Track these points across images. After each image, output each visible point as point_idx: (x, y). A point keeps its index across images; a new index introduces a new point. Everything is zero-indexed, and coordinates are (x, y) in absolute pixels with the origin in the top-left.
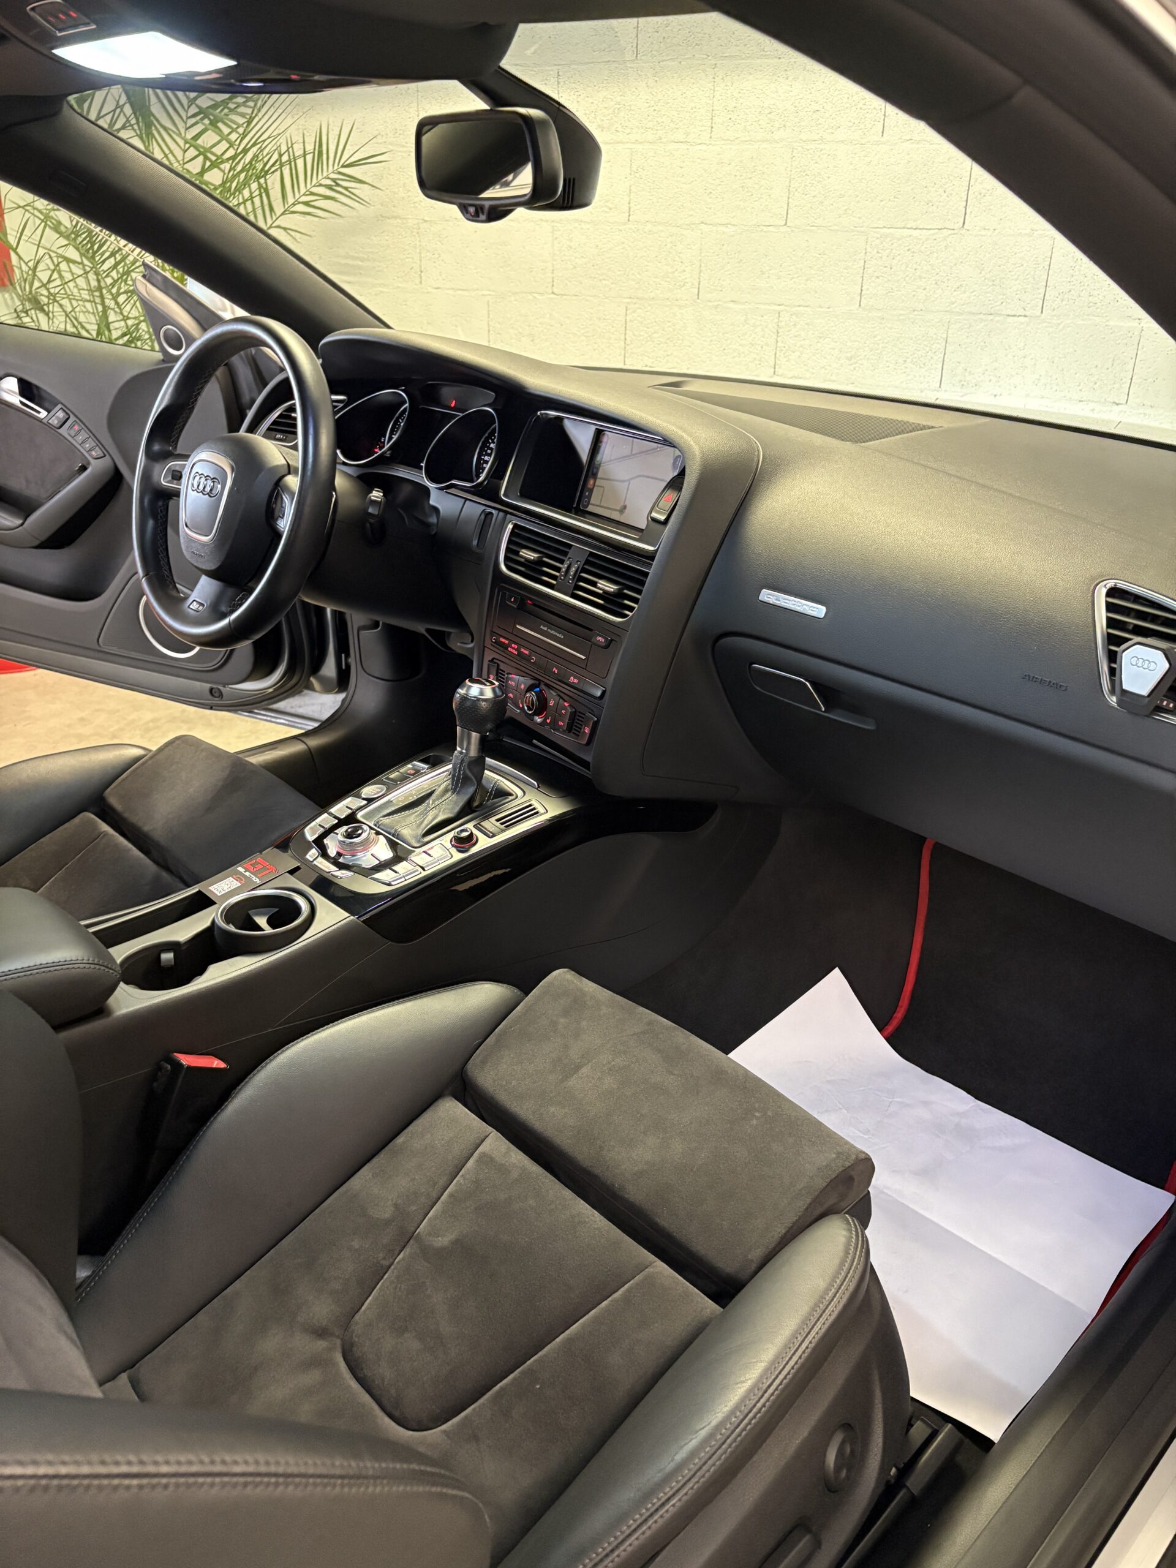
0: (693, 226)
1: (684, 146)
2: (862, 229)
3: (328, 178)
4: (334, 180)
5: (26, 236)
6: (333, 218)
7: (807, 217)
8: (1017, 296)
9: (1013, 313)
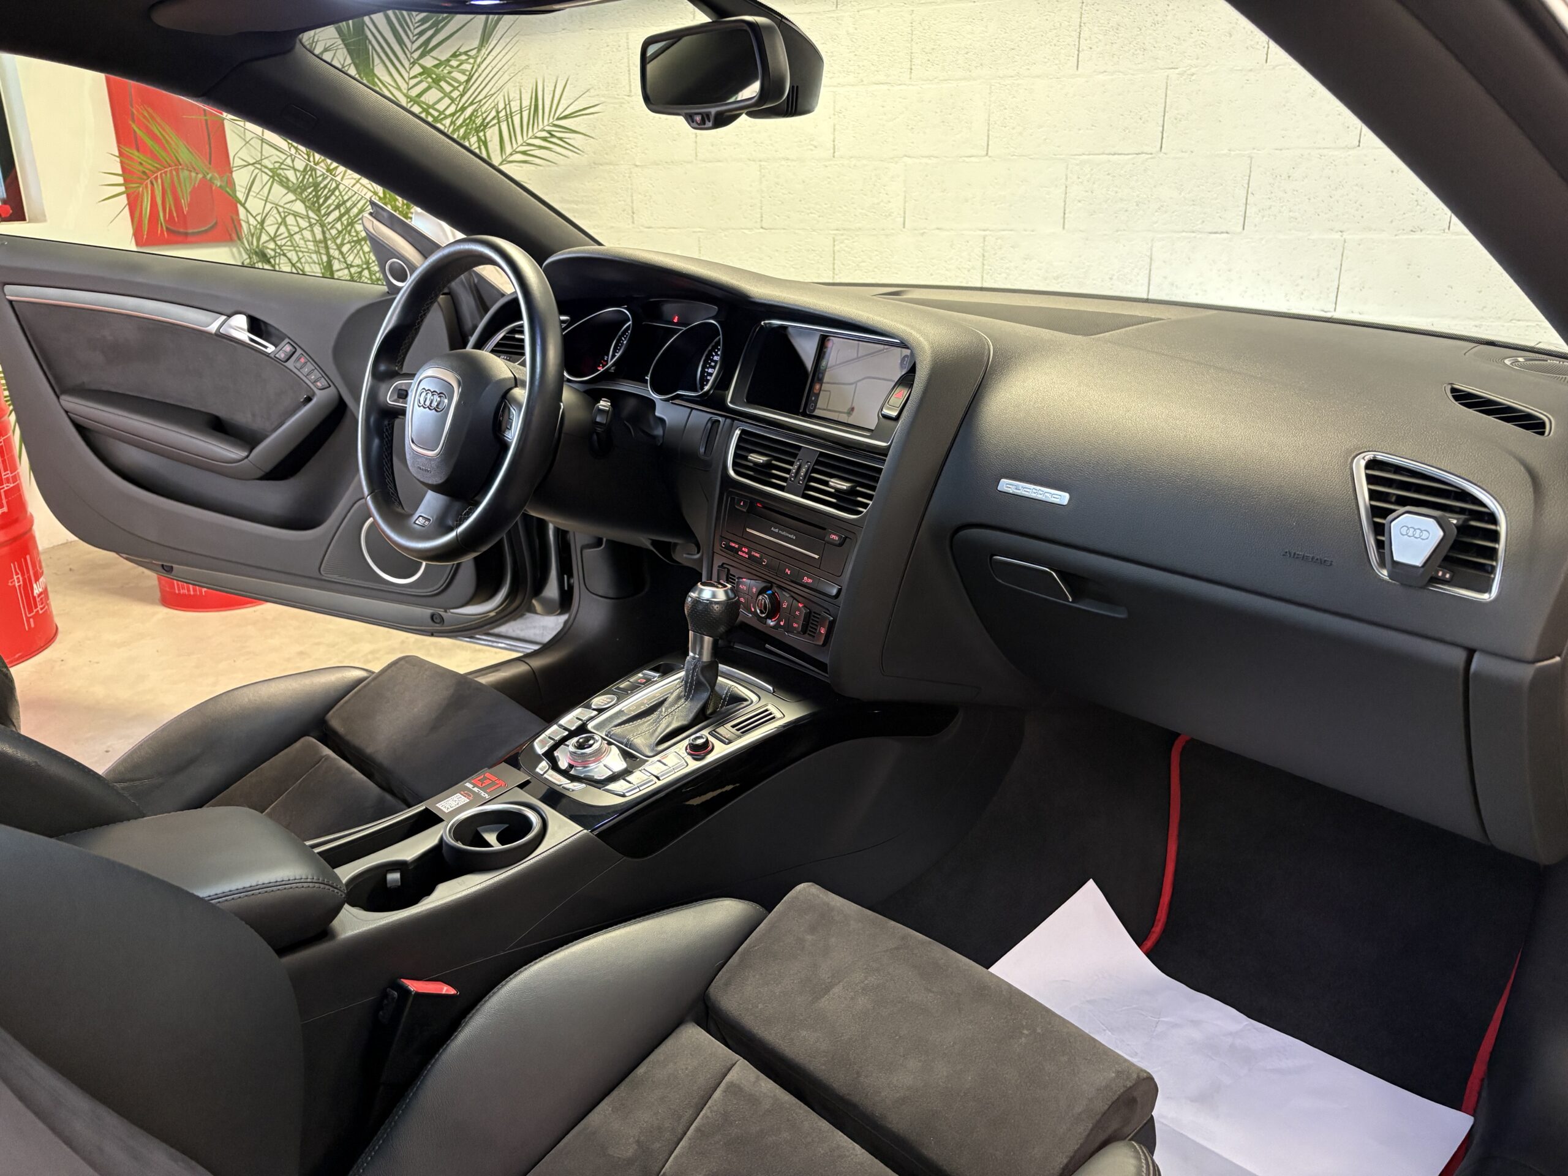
0: (896, 159)
1: (886, 87)
2: (1062, 157)
3: (544, 130)
4: (549, 132)
5: (255, 192)
6: (549, 166)
7: (1008, 148)
8: (1218, 215)
9: (1215, 230)
